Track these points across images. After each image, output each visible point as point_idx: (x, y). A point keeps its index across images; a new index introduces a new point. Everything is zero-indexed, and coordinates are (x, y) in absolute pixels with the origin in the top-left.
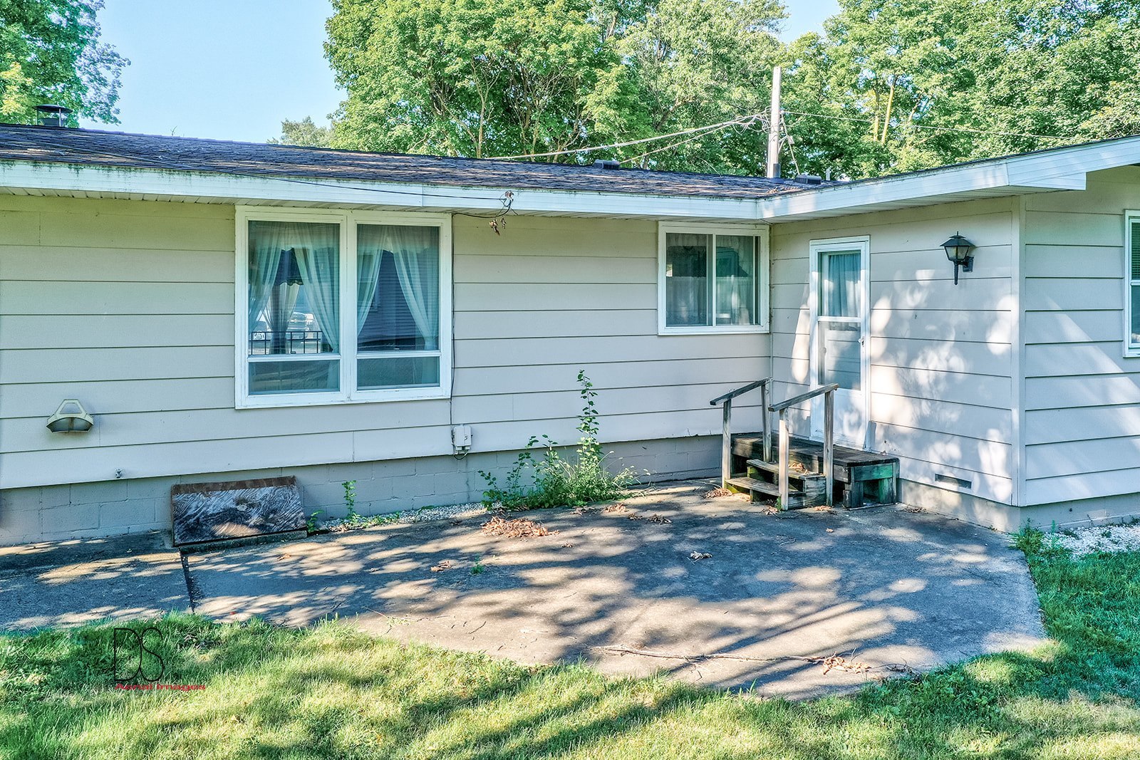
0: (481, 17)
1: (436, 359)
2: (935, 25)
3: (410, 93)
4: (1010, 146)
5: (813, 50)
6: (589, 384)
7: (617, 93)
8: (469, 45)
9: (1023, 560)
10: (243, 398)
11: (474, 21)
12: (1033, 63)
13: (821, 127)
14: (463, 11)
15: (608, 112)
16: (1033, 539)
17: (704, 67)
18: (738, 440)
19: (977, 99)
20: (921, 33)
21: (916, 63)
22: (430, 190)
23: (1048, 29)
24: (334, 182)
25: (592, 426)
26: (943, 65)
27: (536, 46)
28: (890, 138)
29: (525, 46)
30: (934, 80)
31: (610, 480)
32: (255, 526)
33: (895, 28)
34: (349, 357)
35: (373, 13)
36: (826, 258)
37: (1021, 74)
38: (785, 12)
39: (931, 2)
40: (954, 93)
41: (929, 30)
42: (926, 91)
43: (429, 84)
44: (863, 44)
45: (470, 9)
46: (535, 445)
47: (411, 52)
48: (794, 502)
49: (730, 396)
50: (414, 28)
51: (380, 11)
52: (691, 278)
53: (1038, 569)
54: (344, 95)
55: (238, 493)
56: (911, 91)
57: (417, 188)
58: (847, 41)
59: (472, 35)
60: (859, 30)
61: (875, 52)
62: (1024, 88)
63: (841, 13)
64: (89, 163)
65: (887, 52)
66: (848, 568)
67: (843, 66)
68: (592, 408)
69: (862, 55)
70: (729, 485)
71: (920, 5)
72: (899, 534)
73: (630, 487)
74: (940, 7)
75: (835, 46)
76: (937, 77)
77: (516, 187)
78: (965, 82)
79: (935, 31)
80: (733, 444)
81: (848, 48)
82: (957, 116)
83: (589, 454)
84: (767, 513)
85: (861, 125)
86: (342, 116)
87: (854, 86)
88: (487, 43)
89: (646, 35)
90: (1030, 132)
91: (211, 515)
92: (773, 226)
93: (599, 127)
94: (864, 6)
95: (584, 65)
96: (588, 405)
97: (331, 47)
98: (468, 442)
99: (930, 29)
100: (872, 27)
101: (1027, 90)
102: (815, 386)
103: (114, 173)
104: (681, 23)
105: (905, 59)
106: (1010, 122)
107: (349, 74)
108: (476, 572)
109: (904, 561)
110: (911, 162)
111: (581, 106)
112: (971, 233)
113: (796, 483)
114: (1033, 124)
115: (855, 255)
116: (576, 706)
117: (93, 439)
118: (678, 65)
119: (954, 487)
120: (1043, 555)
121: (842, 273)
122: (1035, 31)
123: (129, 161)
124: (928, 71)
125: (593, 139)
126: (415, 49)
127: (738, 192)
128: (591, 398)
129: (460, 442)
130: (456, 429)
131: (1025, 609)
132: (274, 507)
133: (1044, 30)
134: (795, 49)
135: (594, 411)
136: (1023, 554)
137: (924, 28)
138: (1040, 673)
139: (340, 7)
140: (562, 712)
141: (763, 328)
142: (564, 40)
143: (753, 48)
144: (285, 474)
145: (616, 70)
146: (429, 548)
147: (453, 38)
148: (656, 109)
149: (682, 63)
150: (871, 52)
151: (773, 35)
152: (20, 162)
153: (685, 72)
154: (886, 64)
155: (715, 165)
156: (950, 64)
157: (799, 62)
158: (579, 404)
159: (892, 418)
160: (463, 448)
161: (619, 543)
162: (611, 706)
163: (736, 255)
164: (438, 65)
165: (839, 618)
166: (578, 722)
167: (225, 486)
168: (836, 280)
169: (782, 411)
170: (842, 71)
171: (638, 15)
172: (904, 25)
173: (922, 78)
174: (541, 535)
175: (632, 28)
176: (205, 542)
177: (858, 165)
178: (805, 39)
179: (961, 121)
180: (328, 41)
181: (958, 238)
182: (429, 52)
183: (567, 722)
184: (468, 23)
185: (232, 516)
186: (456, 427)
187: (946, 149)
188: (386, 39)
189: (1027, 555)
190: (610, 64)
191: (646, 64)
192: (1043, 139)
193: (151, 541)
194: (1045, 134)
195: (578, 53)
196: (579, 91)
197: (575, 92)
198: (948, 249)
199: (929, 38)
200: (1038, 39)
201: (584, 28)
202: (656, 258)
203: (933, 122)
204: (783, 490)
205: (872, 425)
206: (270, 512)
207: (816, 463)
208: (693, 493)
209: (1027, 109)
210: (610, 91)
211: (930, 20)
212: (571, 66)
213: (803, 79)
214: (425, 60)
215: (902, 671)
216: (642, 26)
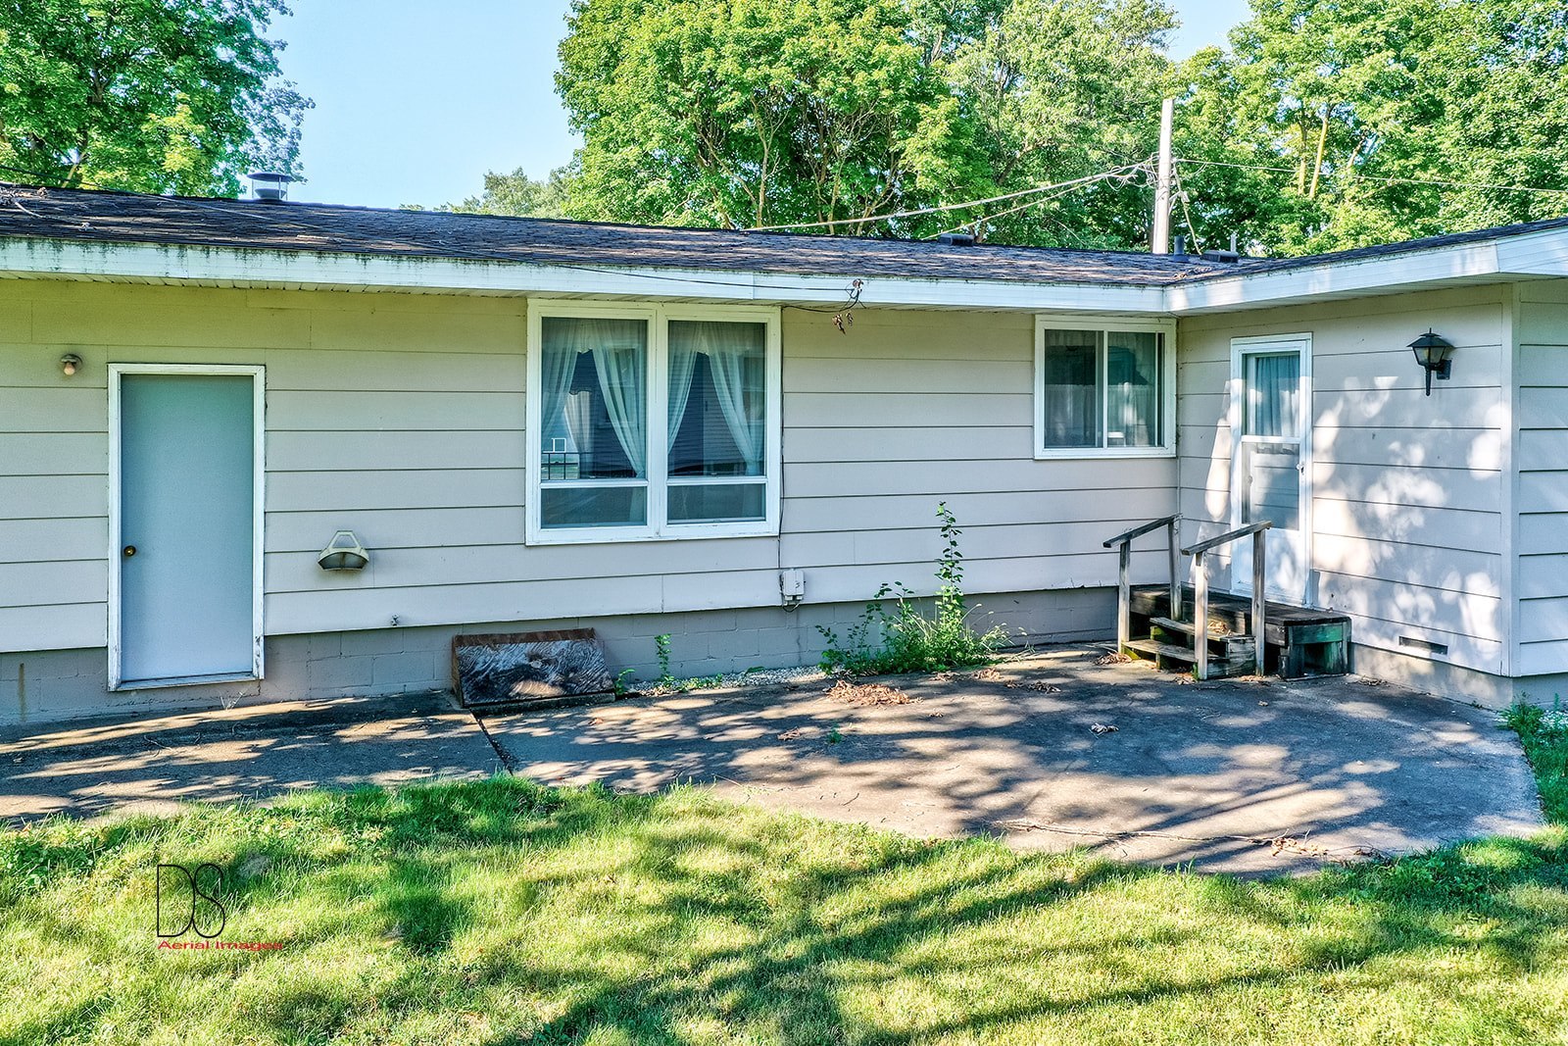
0: (764, 37)
1: (761, 488)
2: (1386, 34)
3: (670, 139)
4: (1494, 202)
5: (1214, 71)
6: (953, 520)
7: (946, 136)
8: (749, 75)
9: (1518, 742)
10: (536, 534)
11: (755, 43)
12: (1525, 88)
13: (1224, 176)
14: (741, 29)
15: (934, 162)
16: (1530, 717)
17: (1065, 98)
18: (1136, 593)
19: (1448, 135)
20: (1367, 46)
21: (1360, 87)
22: (762, 279)
23: (1547, 42)
24: (649, 271)
25: (955, 572)
26: (1398, 89)
27: (838, 74)
28: (1321, 191)
29: (824, 75)
30: (1386, 110)
31: (976, 640)
32: (553, 685)
33: (1330, 39)
34: (657, 482)
35: (623, 35)
36: (1252, 362)
37: (1510, 105)
38: (1174, 19)
39: (1381, 3)
40: (1413, 128)
41: (1378, 40)
42: (1375, 125)
43: (694, 127)
44: (1283, 61)
45: (751, 28)
46: (887, 595)
47: (672, 86)
48: (1215, 670)
49: (1129, 536)
50: (677, 54)
51: (632, 31)
52: (1069, 388)
53: (1536, 752)
54: (579, 141)
55: (530, 647)
56: (1352, 126)
57: (747, 277)
58: (1261, 58)
59: (752, 61)
60: (1279, 42)
61: (1301, 74)
62: (1513, 124)
63: (1253, 19)
64: (378, 253)
65: (1319, 72)
66: (1292, 747)
67: (1256, 92)
68: (955, 549)
69: (1281, 76)
70: (1127, 650)
71: (1366, 7)
72: (1357, 709)
73: (1001, 650)
74: (1394, 9)
75: (1244, 65)
76: (1390, 107)
77: (863, 274)
78: (1429, 113)
79: (1386, 42)
80: (1132, 599)
81: (1262, 68)
82: (1419, 158)
83: (950, 607)
84: (1180, 683)
85: (1281, 172)
86: (577, 169)
87: (1271, 120)
88: (774, 72)
89: (985, 55)
90: (1523, 183)
91: (502, 672)
92: (1181, 320)
93: (922, 182)
94: (1286, 10)
95: (902, 99)
96: (949, 546)
97: (564, 79)
98: (800, 591)
99: (1380, 40)
100: (1298, 38)
101: (1518, 125)
102: (1236, 524)
103: (405, 264)
104: (1034, 40)
105: (1344, 81)
106: (1494, 169)
107: (590, 115)
108: (833, 741)
109: (1364, 740)
110: (1352, 224)
111: (897, 155)
112: (1448, 330)
113: (1217, 647)
114: (1527, 173)
115: (1293, 357)
116: (989, 877)
117: (366, 579)
118: (1029, 94)
119: (1425, 653)
120: (1543, 736)
121: (1274, 380)
122: (1528, 43)
123: (413, 248)
124: (1377, 98)
125: (912, 199)
126: (677, 82)
127: (1135, 277)
128: (954, 538)
129: (790, 589)
130: (786, 573)
131: (1519, 795)
132: (573, 664)
133: (1540, 42)
134: (1188, 70)
135: (957, 553)
136: (1517, 735)
137: (1371, 39)
138: (1539, 860)
139: (578, 28)
140: (973, 883)
141: (1168, 451)
142: (874, 66)
143: (1132, 71)
144: (582, 626)
145: (946, 105)
146: (771, 713)
147: (729, 66)
148: (997, 156)
149: (1034, 94)
150: (1295, 73)
151: (1158, 52)
152: (304, 253)
153: (1040, 107)
154: (1316, 89)
155: (1077, 230)
156: (1409, 87)
157: (1193, 87)
158: (937, 545)
159: (1342, 565)
160: (794, 597)
161: (1002, 712)
162: (1029, 878)
163: (1133, 356)
164: (707, 101)
165: (1285, 800)
166: (992, 894)
167: (514, 639)
168: (1266, 387)
169: (1199, 555)
170: (1254, 100)
171: (976, 29)
172: (1342, 35)
173: (1368, 108)
174: (901, 703)
175: (965, 47)
176: (498, 703)
177: (1276, 229)
178: (1203, 56)
179: (1424, 167)
180: (561, 71)
181: (1430, 336)
182: (696, 85)
183: (981, 893)
184: (748, 46)
185: (525, 673)
186: (785, 572)
187: (1402, 204)
188: (640, 69)
189: (1521, 736)
190: (937, 97)
191: (985, 95)
192: (1544, 193)
193: (435, 701)
194: (1544, 187)
195: (894, 83)
196: (895, 134)
197: (888, 134)
198: (1418, 351)
199: (1379, 52)
200: (1534, 54)
201: (902, 50)
202: (1032, 362)
203: (1383, 169)
204: (1200, 655)
205: (1314, 575)
206: (569, 672)
207: (1241, 623)
208: (1081, 658)
209: (1518, 152)
210: (937, 133)
211: (1381, 27)
212: (885, 100)
213: (1199, 111)
214: (690, 95)
215: (1368, 855)
216: (979, 44)
